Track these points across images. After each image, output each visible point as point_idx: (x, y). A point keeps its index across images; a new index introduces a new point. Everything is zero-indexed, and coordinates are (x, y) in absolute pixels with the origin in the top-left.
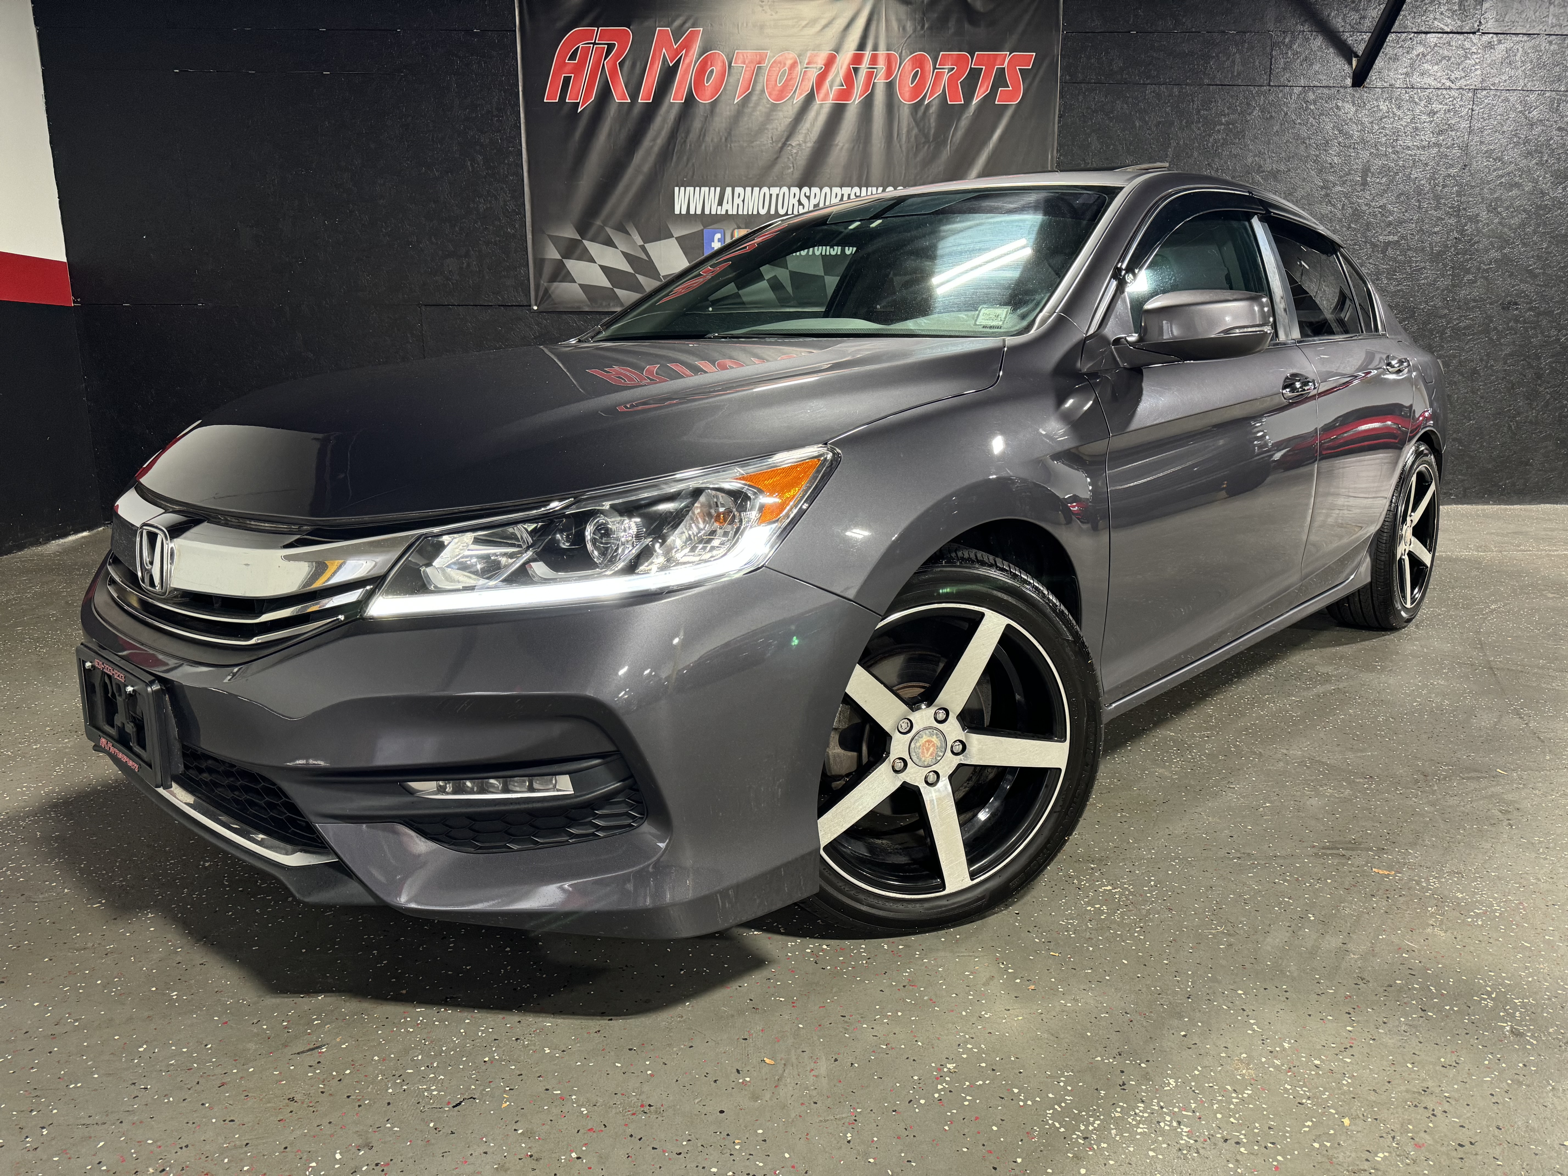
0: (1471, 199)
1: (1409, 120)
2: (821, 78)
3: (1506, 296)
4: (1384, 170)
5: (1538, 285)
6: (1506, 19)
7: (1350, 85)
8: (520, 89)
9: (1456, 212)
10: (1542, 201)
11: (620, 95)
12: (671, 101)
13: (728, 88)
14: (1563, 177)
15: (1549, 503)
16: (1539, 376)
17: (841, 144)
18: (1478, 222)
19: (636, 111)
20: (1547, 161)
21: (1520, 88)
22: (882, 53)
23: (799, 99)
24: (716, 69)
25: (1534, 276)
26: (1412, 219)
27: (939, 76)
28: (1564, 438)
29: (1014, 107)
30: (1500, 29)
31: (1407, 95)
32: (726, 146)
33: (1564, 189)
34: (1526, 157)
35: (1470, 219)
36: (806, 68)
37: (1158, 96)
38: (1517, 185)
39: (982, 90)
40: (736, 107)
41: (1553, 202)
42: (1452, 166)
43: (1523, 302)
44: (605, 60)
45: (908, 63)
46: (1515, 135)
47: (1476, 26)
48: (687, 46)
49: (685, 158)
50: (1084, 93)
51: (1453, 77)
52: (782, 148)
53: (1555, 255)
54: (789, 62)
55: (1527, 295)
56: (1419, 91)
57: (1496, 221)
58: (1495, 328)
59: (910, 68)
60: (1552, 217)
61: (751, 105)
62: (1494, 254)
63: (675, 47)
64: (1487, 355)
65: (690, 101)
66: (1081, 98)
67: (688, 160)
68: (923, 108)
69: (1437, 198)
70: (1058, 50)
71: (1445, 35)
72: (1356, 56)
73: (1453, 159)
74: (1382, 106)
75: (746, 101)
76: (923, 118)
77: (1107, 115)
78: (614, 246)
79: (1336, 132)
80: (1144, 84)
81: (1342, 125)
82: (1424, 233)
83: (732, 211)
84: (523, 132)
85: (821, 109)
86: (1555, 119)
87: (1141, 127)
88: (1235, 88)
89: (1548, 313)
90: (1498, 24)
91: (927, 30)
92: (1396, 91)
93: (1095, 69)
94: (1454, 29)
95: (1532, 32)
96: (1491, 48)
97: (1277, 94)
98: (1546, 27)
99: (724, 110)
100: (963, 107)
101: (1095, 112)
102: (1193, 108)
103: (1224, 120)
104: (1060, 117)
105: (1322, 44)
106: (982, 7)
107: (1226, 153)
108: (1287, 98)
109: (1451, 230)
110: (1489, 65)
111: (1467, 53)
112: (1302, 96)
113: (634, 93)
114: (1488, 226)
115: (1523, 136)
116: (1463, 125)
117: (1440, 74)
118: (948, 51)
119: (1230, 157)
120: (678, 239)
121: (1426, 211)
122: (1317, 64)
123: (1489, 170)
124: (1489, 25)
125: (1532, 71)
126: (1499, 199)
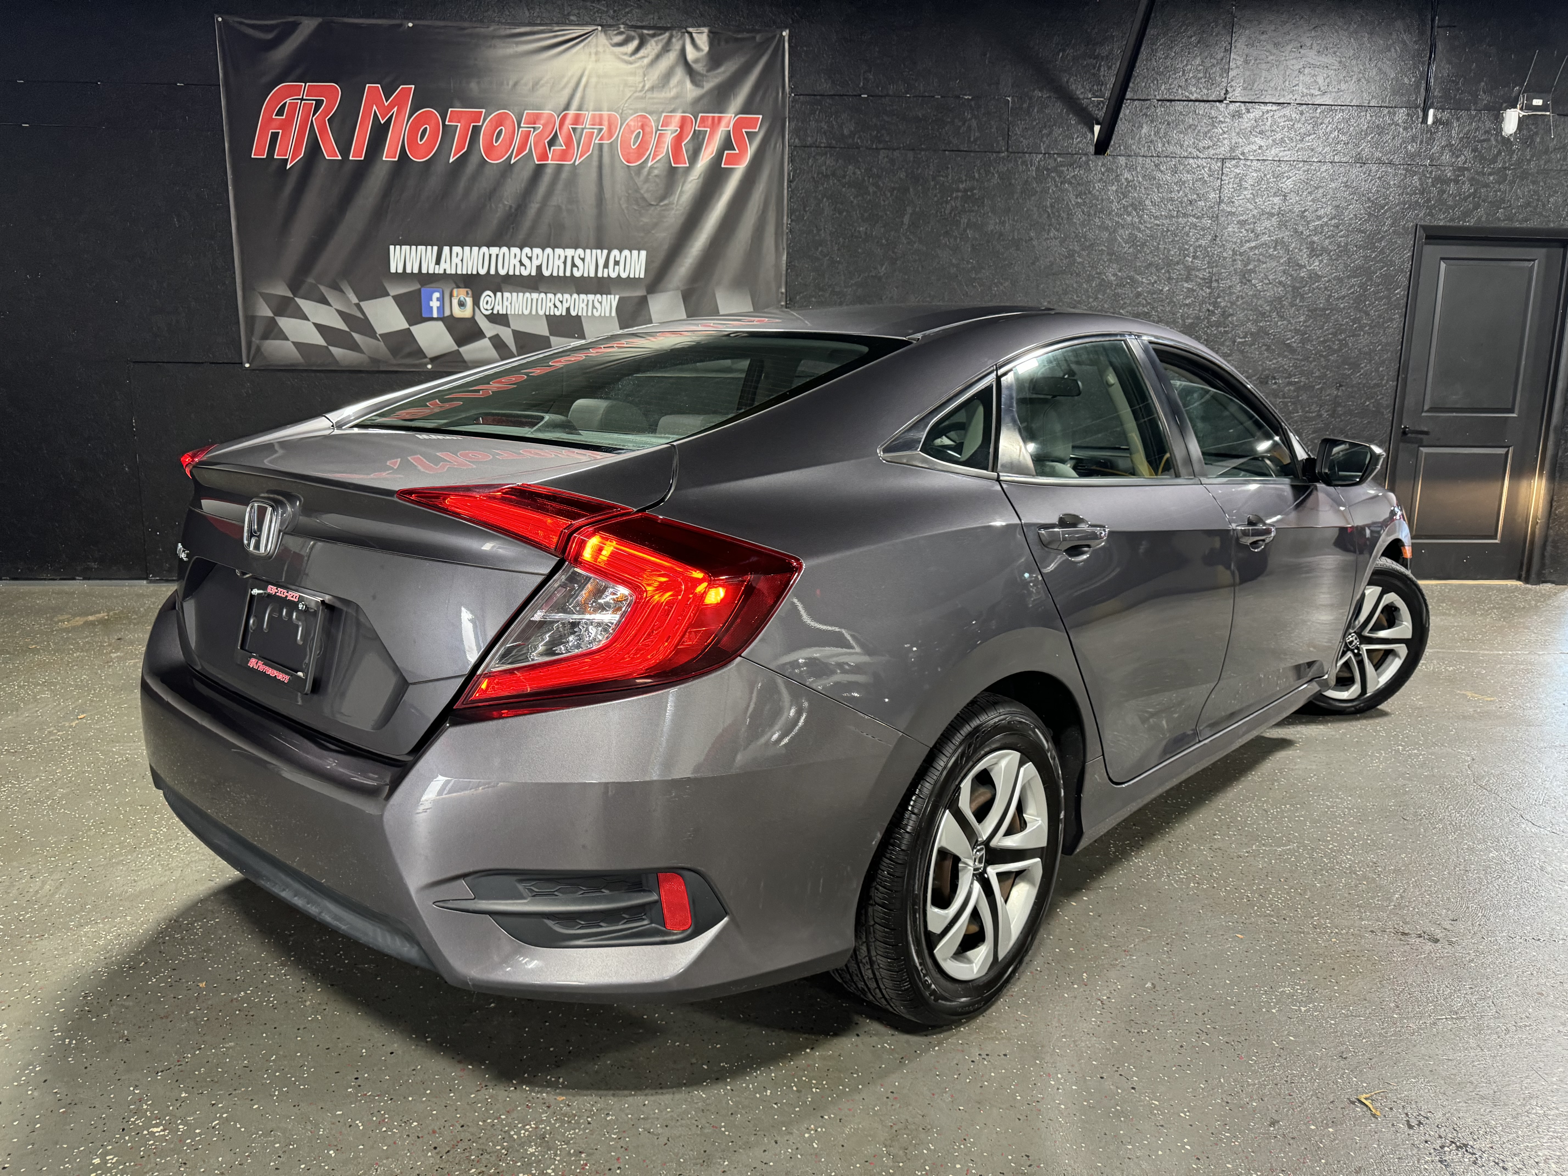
0: (1223, 271)
3: (1264, 370)
4: (1131, 240)
5: (1296, 359)
6: (1254, 88)
7: (1092, 152)
8: (227, 144)
9: (1208, 282)
10: (1299, 274)
11: (330, 152)
14: (1320, 248)
18: (1231, 294)
19: (349, 169)
21: (1271, 158)
25: (1293, 351)
26: (1162, 290)
29: (742, 170)
30: (1248, 97)
31: (1152, 164)
32: (443, 205)
33: (1321, 261)
35: (1223, 291)
37: (892, 161)
38: (1270, 256)
40: (451, 166)
41: (1310, 275)
42: (1202, 236)
43: (1282, 376)
47: (1222, 94)
49: (400, 216)
50: (815, 157)
51: (1200, 147)
53: (1314, 329)
55: (1285, 369)
56: (1166, 160)
57: (1251, 293)
60: (1310, 290)
61: (467, 164)
62: (1250, 327)
65: (403, 159)
66: (811, 162)
67: (403, 219)
68: (645, 170)
69: (1187, 268)
71: (1190, 103)
72: (1098, 123)
73: (1203, 229)
74: (1127, 175)
75: (463, 160)
76: (647, 180)
77: (839, 180)
78: (328, 304)
79: (1079, 200)
80: (877, 149)
81: (1085, 194)
82: (1175, 305)
83: (451, 271)
84: (230, 188)
85: (539, 169)
86: (1310, 190)
87: (875, 193)
88: (972, 154)
89: (1308, 388)
90: (1246, 92)
91: (648, 90)
92: (1140, 159)
93: (825, 133)
94: (1199, 97)
95: (1281, 101)
96: (1240, 117)
97: (1016, 161)
98: (1296, 96)
99: (439, 169)
100: (688, 170)
101: (826, 176)
102: (928, 174)
103: (961, 186)
104: (790, 182)
105: (1062, 111)
106: (705, 69)
107: (964, 221)
108: (1027, 166)
109: (1203, 302)
110: (1238, 134)
111: (1214, 122)
112: (1042, 163)
113: (345, 150)
114: (1242, 298)
115: (1277, 207)
116: (1212, 195)
117: (1186, 143)
118: (671, 112)
119: (969, 225)
120: (395, 297)
121: (1177, 282)
122: (1057, 131)
123: (1241, 242)
124: (1237, 93)
125: (1282, 140)
126: (1253, 271)
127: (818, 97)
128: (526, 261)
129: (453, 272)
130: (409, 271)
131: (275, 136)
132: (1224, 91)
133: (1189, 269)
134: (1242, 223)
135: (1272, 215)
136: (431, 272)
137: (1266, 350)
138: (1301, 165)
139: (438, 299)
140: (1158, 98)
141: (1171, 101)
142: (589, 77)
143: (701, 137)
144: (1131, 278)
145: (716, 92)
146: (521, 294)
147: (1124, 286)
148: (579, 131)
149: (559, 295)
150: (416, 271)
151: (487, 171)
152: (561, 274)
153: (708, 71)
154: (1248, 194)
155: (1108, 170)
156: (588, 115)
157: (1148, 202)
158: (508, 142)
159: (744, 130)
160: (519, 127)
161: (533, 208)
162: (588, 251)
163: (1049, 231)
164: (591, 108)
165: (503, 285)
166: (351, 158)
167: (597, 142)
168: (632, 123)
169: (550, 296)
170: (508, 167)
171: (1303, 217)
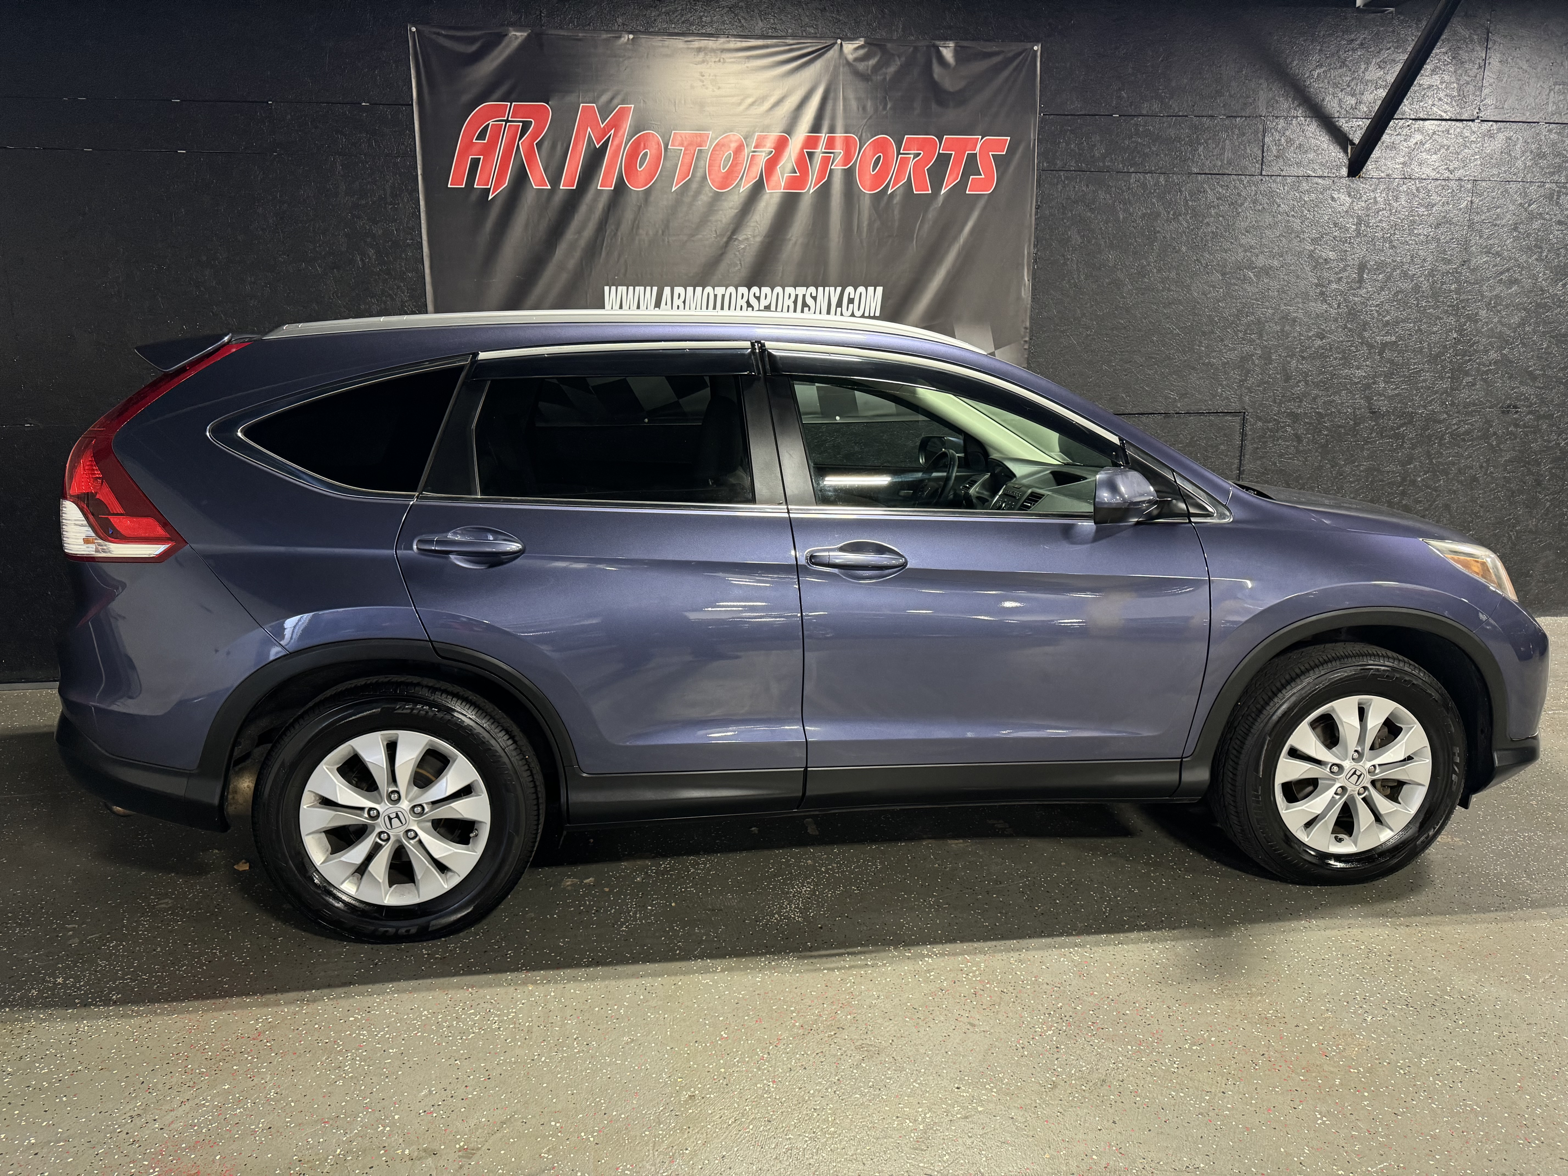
0: (1470, 297)
1: (1407, 213)
2: (772, 163)
3: (1505, 400)
4: (1380, 266)
5: (1538, 387)
6: (1506, 106)
7: (1346, 175)
8: (419, 172)
9: (1455, 310)
10: (1542, 299)
11: (538, 180)
12: (599, 188)
13: (664, 173)
14: (1563, 272)
15: (1549, 616)
16: (1539, 483)
17: (794, 239)
18: (1476, 321)
19: (558, 199)
20: (1547, 256)
21: (1520, 180)
22: (839, 135)
23: (745, 187)
24: (650, 152)
25: (1534, 378)
26: (1410, 319)
27: (904, 162)
28: (1563, 546)
29: (986, 197)
30: (1499, 116)
31: (1404, 186)
32: (663, 240)
33: (1564, 285)
34: (1526, 253)
35: (1469, 318)
36: (754, 152)
37: (1144, 185)
38: (1516, 281)
39: (951, 178)
40: (674, 195)
41: (1554, 300)
42: (1449, 262)
43: (1523, 406)
44: (519, 140)
45: (868, 148)
46: (1516, 229)
47: (1475, 113)
48: (615, 125)
49: (616, 254)
50: (1064, 182)
51: (1451, 168)
52: (727, 243)
53: (1555, 356)
54: (734, 145)
55: (1526, 398)
56: (1417, 182)
57: (1496, 320)
58: (1495, 433)
59: (871, 153)
60: (1552, 315)
61: (691, 193)
62: (1493, 355)
63: (602, 126)
64: (1486, 462)
65: (620, 187)
66: (1060, 187)
67: (619, 256)
68: (886, 198)
69: (1435, 295)
70: (1033, 135)
71: (1444, 123)
72: (1352, 144)
73: (1451, 254)
74: (1378, 198)
75: (686, 188)
76: (886, 209)
77: (1088, 206)
80: (1128, 172)
82: (1422, 333)
84: (423, 222)
86: (1555, 212)
87: (1125, 219)
88: (1225, 177)
90: (1498, 111)
91: (889, 110)
92: (1392, 181)
93: (1075, 156)
94: (1453, 116)
95: (1531, 120)
96: (1491, 137)
98: (1546, 115)
99: (661, 198)
100: (931, 197)
101: (1075, 202)
102: (1180, 199)
103: (1213, 211)
104: (1037, 208)
105: (1316, 131)
107: (1215, 247)
109: (1450, 330)
110: (1489, 154)
111: (1466, 142)
113: (555, 179)
114: (1487, 326)
115: (1523, 230)
116: (1461, 218)
117: (1438, 164)
121: (1425, 310)
123: (1488, 266)
124: (1489, 112)
126: (1498, 297)
127: (1069, 117)
128: (753, 301)
132: (1476, 110)
133: (1437, 296)
134: (1490, 247)
135: (1519, 238)
137: (1509, 378)
138: (1548, 186)
140: (1414, 117)
141: (1424, 120)
154: (1496, 217)
155: (1360, 193)
162: (821, 289)
171: (1547, 240)
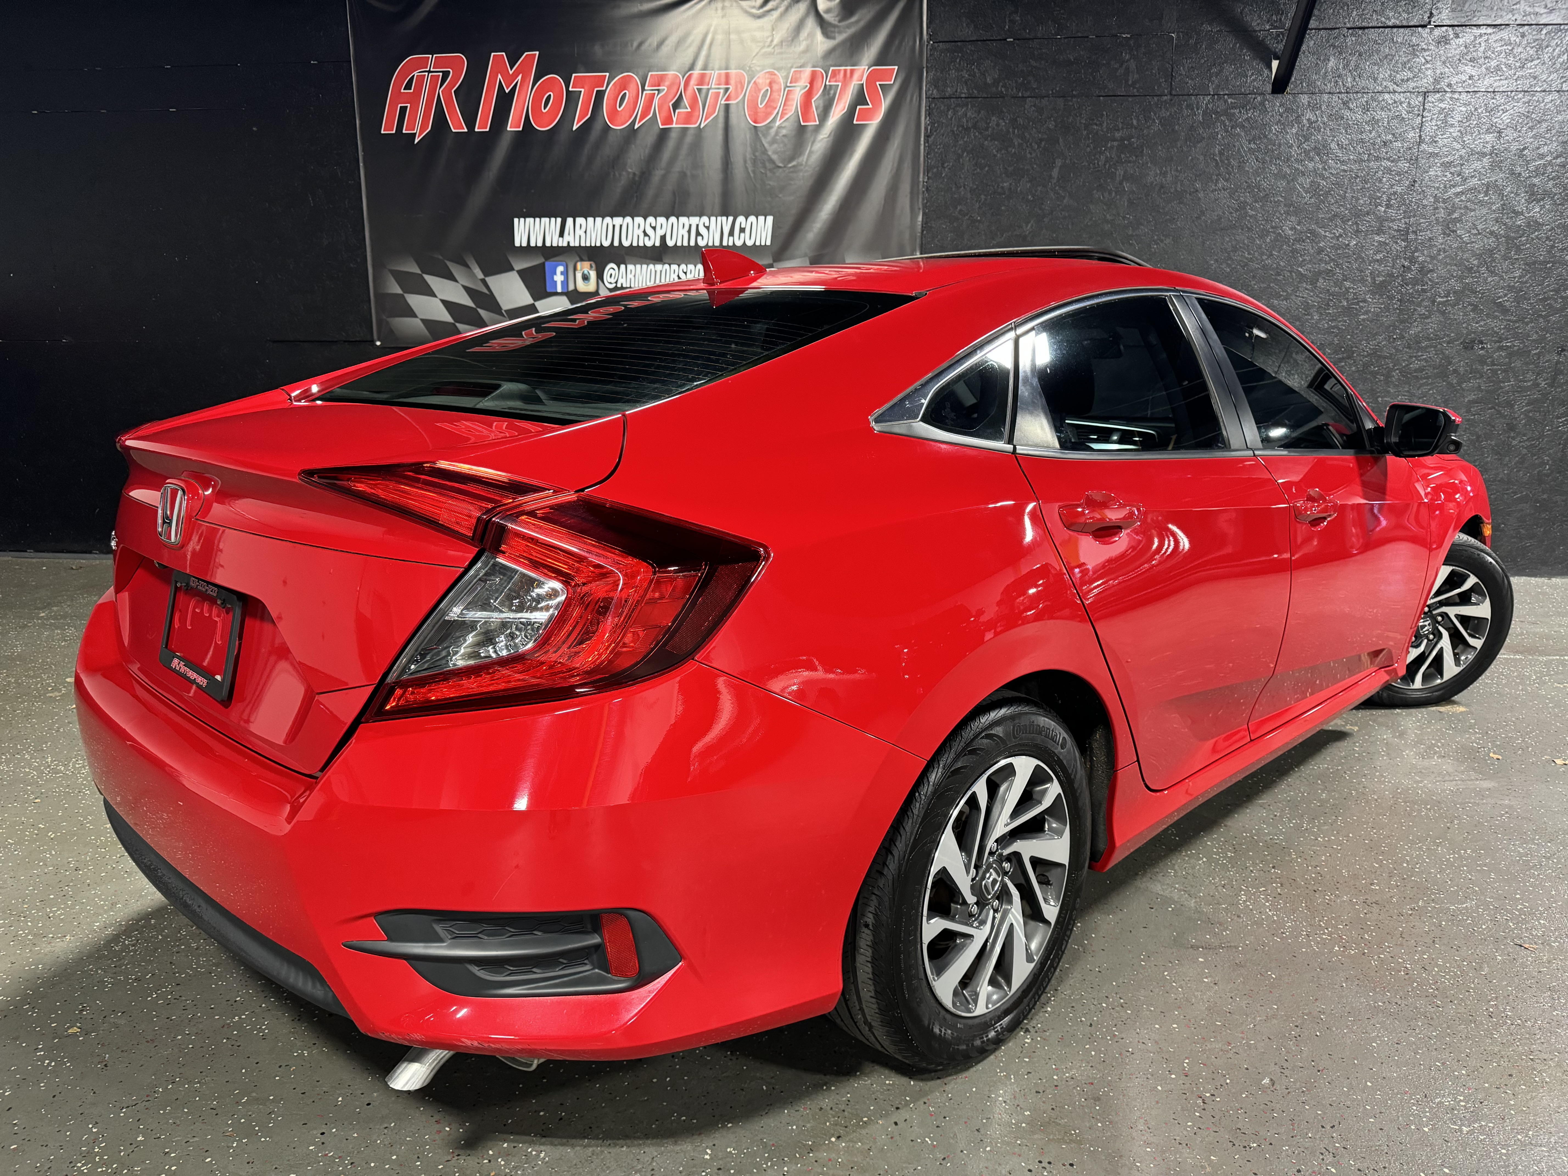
0: (1422, 221)
3: (1467, 335)
5: (1509, 320)
6: (1465, 9)
7: (1269, 91)
8: (358, 120)
9: (1404, 235)
10: (1514, 222)
18: (1431, 247)
19: (472, 140)
21: (1483, 90)
25: (1505, 311)
28: (1544, 499)
29: (875, 127)
30: (1457, 20)
31: (1340, 101)
34: (1492, 170)
35: (1422, 243)
37: (1040, 110)
38: (1481, 203)
40: (574, 133)
41: (1529, 223)
42: (1398, 182)
43: (1491, 340)
47: (1426, 18)
50: (954, 109)
55: (1495, 332)
56: (1355, 96)
57: (1456, 245)
58: (1455, 371)
60: (1528, 240)
61: (590, 131)
62: (1453, 284)
65: (528, 128)
66: (950, 114)
68: (773, 130)
71: (1387, 30)
72: (1277, 57)
73: (1398, 174)
74: (1309, 115)
75: (587, 127)
76: (774, 141)
77: (980, 133)
78: (454, 279)
79: (1252, 146)
80: (1023, 97)
81: (1260, 138)
82: (1364, 261)
83: (574, 243)
84: (361, 164)
85: (664, 134)
86: (1530, 124)
87: (1020, 145)
88: (1130, 99)
89: (1523, 353)
90: (1454, 15)
91: (776, 45)
92: (1326, 96)
93: (966, 83)
94: (1398, 23)
95: (1499, 22)
96: (1446, 43)
97: (1180, 105)
98: (1516, 16)
99: (563, 137)
100: (818, 128)
101: (967, 129)
102: (1081, 123)
103: (1118, 135)
104: (927, 136)
105: (1235, 45)
106: (837, 19)
107: (1120, 172)
108: (1192, 109)
109: (1398, 257)
110: (1444, 63)
111: (1414, 50)
112: (1210, 106)
113: (470, 121)
114: (1444, 252)
115: (1489, 146)
116: (1411, 134)
117: (1381, 76)
118: (801, 67)
119: (1126, 178)
120: (519, 272)
121: (1366, 235)
122: (1228, 69)
123: (1445, 187)
124: (1444, 16)
125: (1498, 68)
126: (1459, 220)
127: (959, 44)
128: (650, 231)
129: (577, 245)
130: (533, 244)
131: (403, 110)
132: (1429, 15)
133: (1381, 220)
134: (1446, 166)
135: (1484, 155)
136: (555, 245)
137: (1473, 310)
138: (1520, 96)
139: (562, 273)
140: (1348, 25)
141: (1364, 28)
142: (715, 33)
143: (832, 92)
144: (1313, 232)
145: (849, 44)
146: (644, 266)
147: (1303, 241)
148: (704, 92)
149: (683, 266)
150: (540, 244)
151: (611, 138)
152: (685, 244)
153: (840, 21)
154: (1455, 132)
155: (1287, 110)
156: (714, 75)
157: (1333, 145)
158: (632, 106)
159: (878, 83)
160: (643, 89)
161: (658, 174)
162: (713, 219)
163: (1217, 180)
164: (717, 66)
165: (627, 258)
166: (476, 130)
167: (723, 102)
168: (760, 81)
169: (674, 267)
170: (631, 133)
171: (1521, 156)
